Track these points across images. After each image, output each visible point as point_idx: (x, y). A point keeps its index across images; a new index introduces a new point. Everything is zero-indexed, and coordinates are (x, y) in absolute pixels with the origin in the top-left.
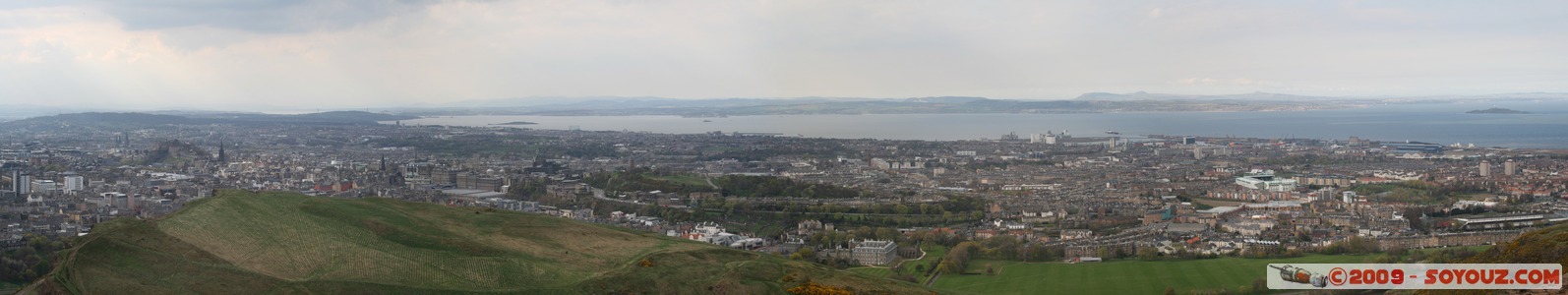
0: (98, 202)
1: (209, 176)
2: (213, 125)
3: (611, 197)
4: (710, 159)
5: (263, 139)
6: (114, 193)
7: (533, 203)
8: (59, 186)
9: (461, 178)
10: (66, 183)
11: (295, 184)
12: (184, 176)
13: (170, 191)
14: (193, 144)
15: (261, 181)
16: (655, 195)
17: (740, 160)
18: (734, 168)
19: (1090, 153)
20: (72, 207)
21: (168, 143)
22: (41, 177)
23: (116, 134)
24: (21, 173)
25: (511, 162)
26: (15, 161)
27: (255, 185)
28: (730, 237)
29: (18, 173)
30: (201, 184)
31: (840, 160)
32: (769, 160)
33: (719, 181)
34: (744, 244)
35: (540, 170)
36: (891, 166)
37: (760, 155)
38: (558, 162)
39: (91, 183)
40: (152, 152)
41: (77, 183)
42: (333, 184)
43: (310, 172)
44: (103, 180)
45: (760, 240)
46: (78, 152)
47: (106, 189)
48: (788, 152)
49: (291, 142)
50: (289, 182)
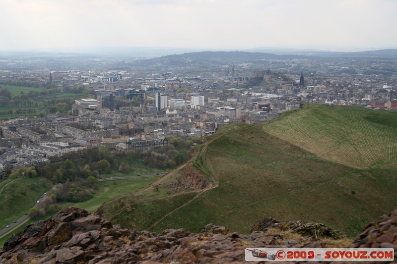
0: (215, 113)
1: (293, 96)
2: (294, 60)
5: (331, 70)
6: (226, 107)
8: (188, 103)
10: (192, 100)
11: (356, 101)
12: (275, 96)
13: (266, 106)
14: (280, 73)
15: (332, 99)
20: (197, 117)
21: (263, 72)
22: (175, 97)
23: (224, 66)
24: (161, 94)
26: (156, 86)
27: (326, 102)
29: (159, 94)
30: (287, 101)
39: (210, 100)
40: (251, 78)
41: (200, 100)
42: (385, 102)
43: (368, 94)
44: (218, 99)
46: (199, 80)
47: (220, 104)
49: (352, 72)
50: (352, 100)
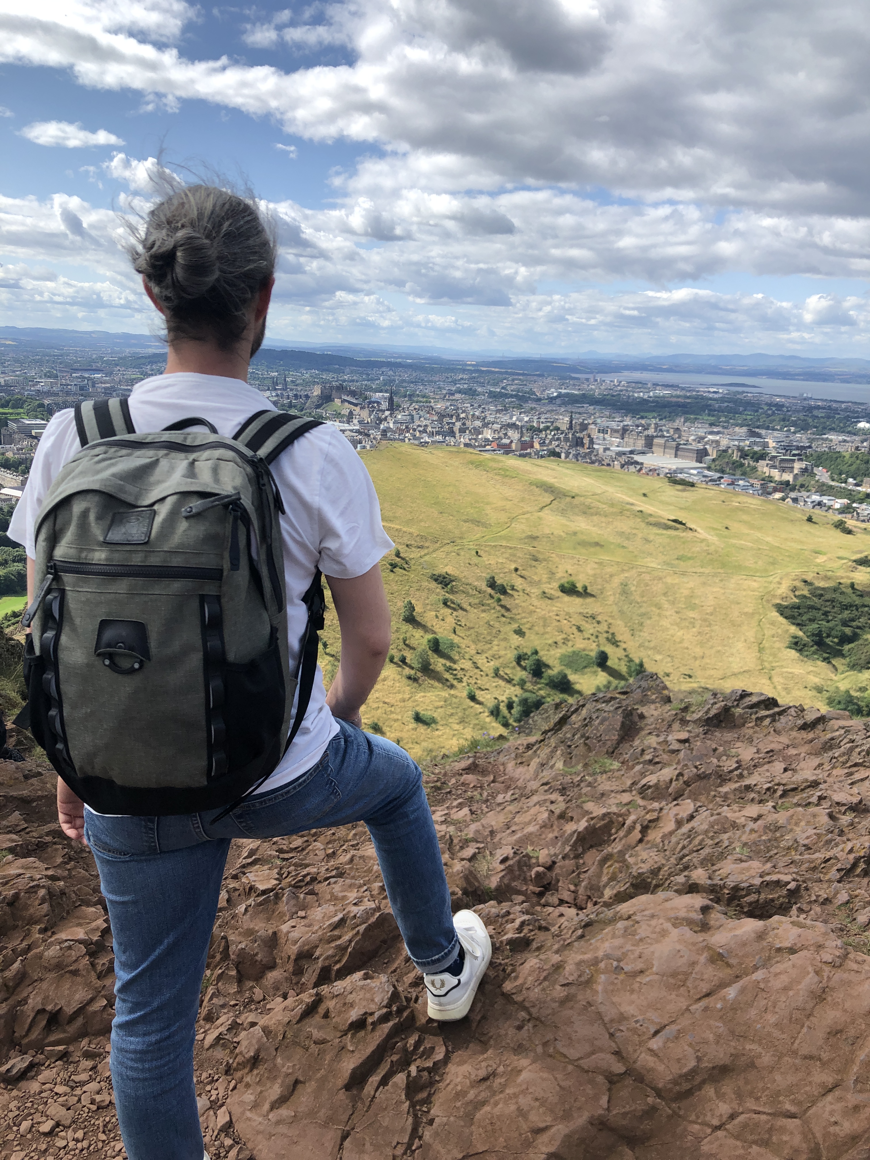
1: (376, 427)
12: (348, 426)
14: (359, 390)
21: (332, 388)
40: (313, 396)
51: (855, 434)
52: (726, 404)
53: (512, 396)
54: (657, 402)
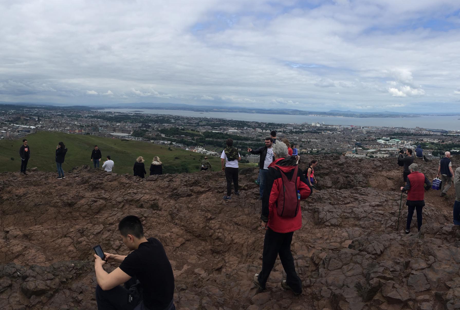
3: (167, 137)
4: (202, 126)
5: (53, 114)
6: (2, 131)
7: (141, 138)
9: (117, 129)
11: (63, 129)
12: (25, 126)
13: (21, 131)
15: (52, 128)
16: (183, 137)
17: (211, 127)
18: (209, 129)
19: (330, 130)
25: (134, 124)
27: (49, 129)
28: (206, 152)
31: (245, 128)
32: (221, 127)
33: (204, 133)
34: (211, 154)
35: (144, 127)
36: (263, 131)
37: (218, 125)
38: (150, 124)
40: (15, 118)
42: (76, 130)
43: (68, 126)
45: (216, 153)
48: (227, 125)
49: (62, 116)
50: (61, 129)
51: (171, 124)
52: (135, 117)
53: (74, 116)
54: (115, 117)
